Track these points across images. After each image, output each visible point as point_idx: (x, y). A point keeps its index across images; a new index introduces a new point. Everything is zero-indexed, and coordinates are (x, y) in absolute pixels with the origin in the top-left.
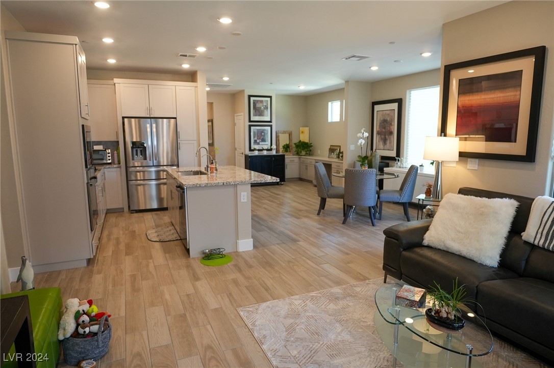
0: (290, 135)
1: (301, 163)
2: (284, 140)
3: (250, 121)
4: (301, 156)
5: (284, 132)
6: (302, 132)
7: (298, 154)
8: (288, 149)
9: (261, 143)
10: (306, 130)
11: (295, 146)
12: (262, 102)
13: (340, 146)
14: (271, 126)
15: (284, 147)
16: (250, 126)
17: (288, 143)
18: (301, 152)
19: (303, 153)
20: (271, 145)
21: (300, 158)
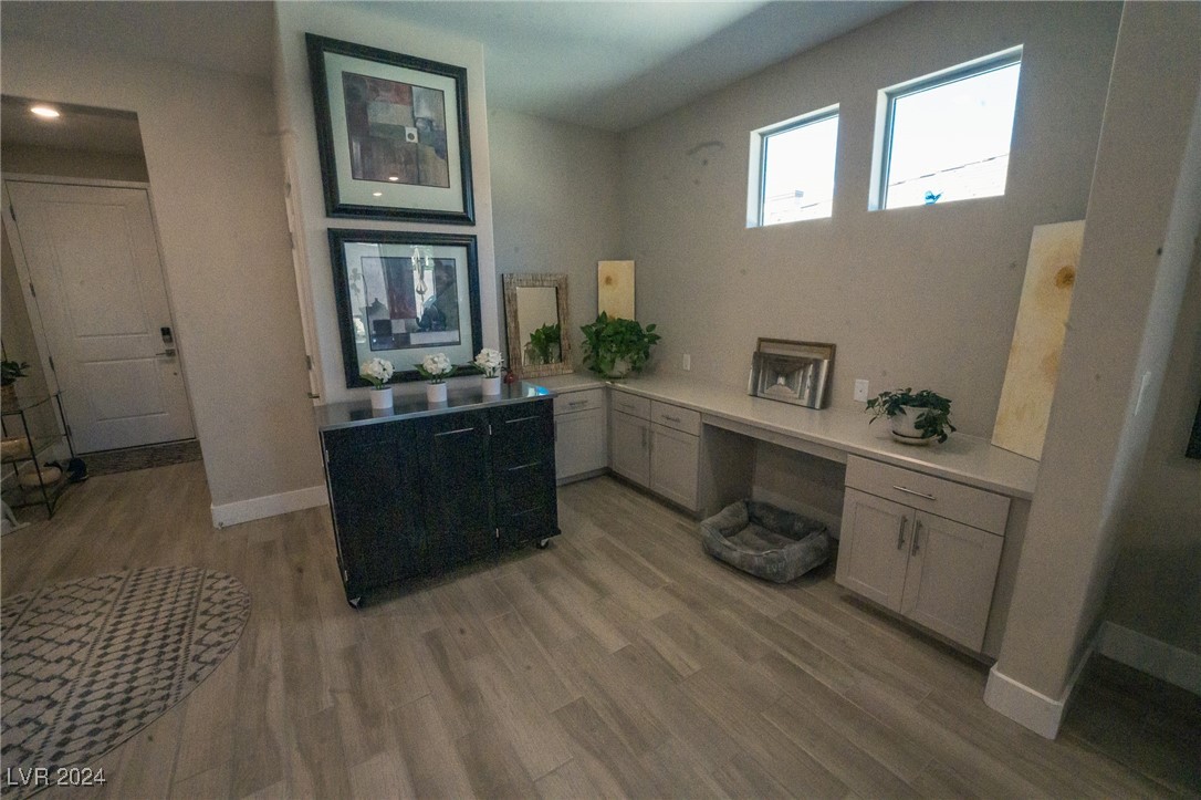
0: (560, 290)
1: (615, 414)
2: (535, 310)
3: (334, 208)
4: (614, 378)
5: (535, 278)
6: (608, 280)
7: (597, 371)
8: (554, 349)
9: (415, 339)
10: (623, 271)
11: (584, 337)
12: (403, 92)
13: (832, 347)
14: (470, 245)
15: (535, 338)
16: (336, 240)
17: (551, 321)
18: (613, 361)
19: (621, 367)
20: (477, 346)
21: (608, 390)
